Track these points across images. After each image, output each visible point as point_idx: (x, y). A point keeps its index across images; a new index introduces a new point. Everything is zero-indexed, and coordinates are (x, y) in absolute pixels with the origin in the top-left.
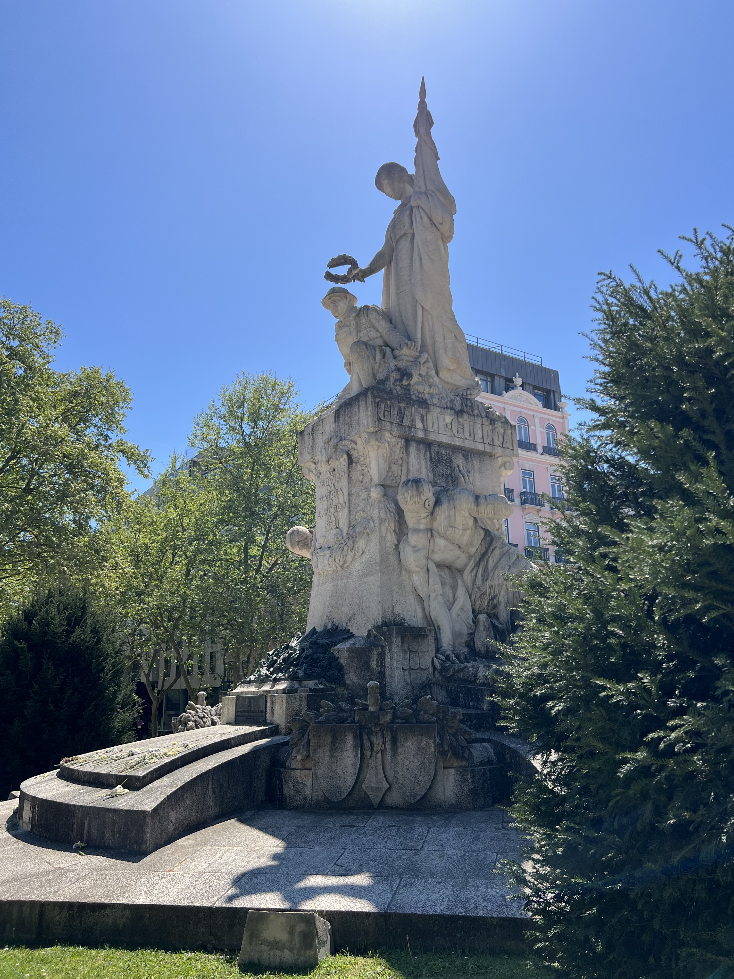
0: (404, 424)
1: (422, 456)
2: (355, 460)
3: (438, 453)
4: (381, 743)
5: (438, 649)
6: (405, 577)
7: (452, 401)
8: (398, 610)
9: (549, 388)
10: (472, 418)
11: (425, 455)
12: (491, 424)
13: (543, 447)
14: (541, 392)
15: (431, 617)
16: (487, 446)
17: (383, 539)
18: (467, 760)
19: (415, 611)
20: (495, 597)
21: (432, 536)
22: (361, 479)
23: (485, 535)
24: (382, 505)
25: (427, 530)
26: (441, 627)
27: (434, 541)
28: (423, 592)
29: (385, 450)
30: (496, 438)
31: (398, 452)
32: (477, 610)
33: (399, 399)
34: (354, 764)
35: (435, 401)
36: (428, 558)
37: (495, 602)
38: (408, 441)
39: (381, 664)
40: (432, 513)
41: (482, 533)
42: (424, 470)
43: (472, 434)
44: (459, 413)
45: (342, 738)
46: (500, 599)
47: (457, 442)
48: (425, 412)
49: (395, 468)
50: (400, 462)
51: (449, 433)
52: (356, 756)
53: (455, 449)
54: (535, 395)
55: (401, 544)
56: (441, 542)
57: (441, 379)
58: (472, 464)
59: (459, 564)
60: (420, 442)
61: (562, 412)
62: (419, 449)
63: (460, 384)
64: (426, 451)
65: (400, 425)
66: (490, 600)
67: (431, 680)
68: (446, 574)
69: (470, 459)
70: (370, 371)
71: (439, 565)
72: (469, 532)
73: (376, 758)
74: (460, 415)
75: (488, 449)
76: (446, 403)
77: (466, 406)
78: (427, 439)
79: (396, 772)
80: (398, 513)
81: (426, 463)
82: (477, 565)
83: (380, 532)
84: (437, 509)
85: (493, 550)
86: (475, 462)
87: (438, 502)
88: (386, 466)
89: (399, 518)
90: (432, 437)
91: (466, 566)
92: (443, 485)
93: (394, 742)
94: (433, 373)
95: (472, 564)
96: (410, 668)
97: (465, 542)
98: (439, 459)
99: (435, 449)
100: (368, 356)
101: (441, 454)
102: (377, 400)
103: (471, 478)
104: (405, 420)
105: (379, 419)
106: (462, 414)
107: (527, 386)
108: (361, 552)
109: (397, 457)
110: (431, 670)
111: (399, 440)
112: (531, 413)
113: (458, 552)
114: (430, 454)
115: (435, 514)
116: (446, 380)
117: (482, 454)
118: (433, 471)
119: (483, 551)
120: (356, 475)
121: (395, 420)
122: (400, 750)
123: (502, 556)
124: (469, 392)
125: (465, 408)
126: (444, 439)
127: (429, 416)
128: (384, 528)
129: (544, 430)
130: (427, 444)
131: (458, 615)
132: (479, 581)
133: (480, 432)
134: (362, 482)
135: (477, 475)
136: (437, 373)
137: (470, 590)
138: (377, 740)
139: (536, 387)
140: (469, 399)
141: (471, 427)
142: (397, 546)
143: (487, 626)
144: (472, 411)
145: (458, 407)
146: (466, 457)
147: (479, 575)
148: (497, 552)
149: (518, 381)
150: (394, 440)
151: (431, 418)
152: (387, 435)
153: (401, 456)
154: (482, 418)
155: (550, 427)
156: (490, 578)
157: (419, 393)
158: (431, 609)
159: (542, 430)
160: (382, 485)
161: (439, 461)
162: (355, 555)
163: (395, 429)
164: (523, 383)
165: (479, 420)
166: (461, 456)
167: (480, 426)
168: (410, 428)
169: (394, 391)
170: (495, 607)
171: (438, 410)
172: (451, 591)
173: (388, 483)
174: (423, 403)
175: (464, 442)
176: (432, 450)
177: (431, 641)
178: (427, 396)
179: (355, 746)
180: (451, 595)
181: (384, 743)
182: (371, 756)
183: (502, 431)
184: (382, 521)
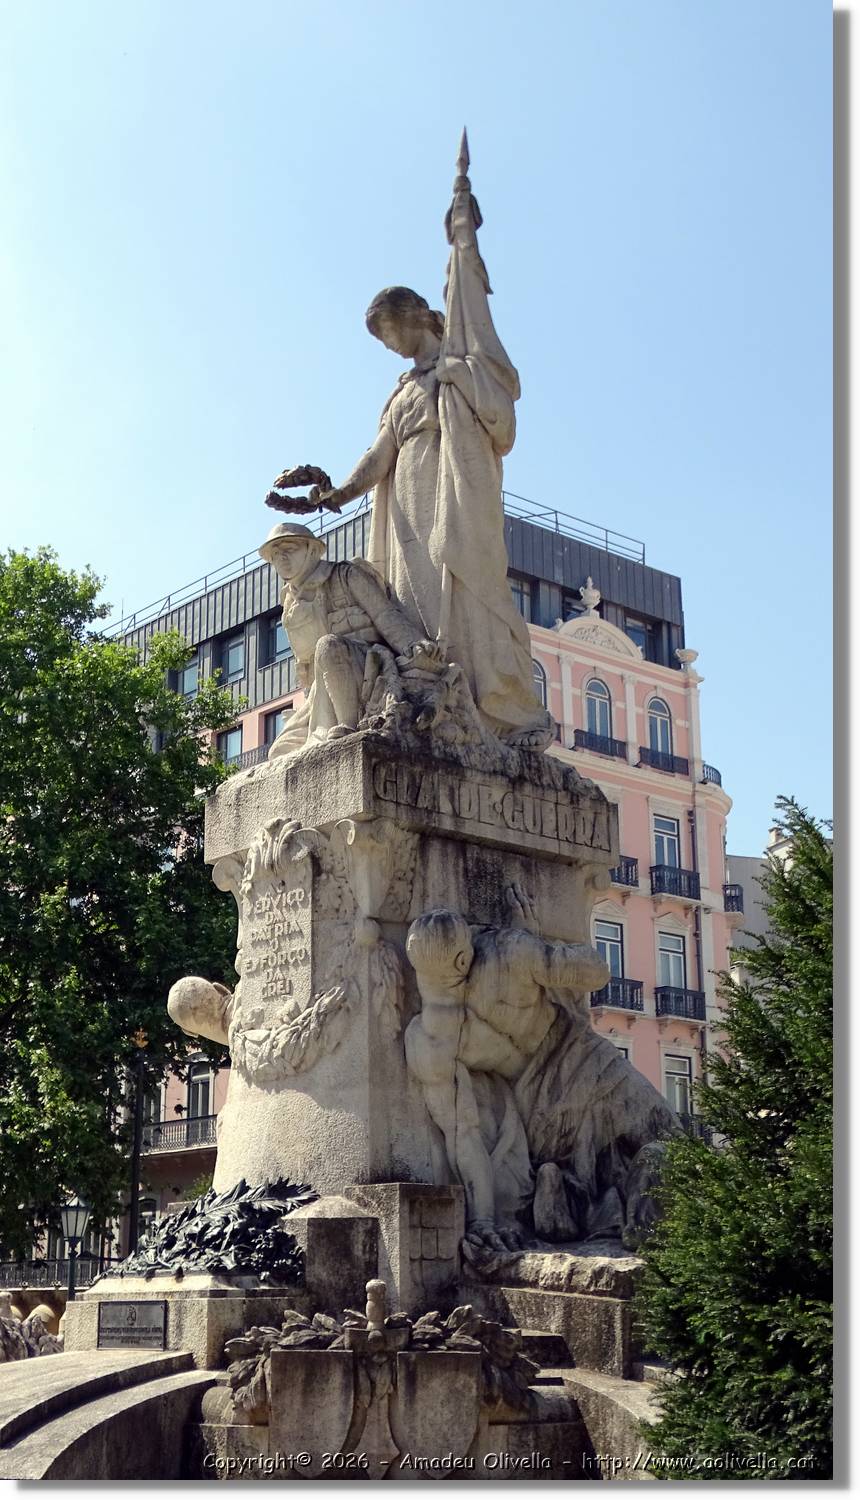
0: (420, 805)
1: (451, 868)
2: (325, 866)
3: (478, 860)
4: (388, 1382)
5: (469, 1224)
6: (413, 1092)
7: (503, 759)
8: (399, 1152)
9: (658, 615)
10: (540, 791)
11: (456, 865)
12: (572, 802)
13: (642, 750)
14: (640, 624)
15: (457, 1166)
16: (565, 845)
17: (375, 1021)
18: (529, 1412)
19: (430, 1153)
20: (571, 1131)
21: (466, 1019)
22: (337, 906)
23: (558, 1016)
24: (375, 957)
25: (458, 1006)
26: (474, 1185)
27: (469, 1028)
28: (445, 1120)
29: (384, 855)
30: (580, 830)
31: (406, 860)
32: (537, 1154)
33: (411, 758)
34: (343, 1417)
35: (474, 759)
36: (456, 1059)
37: (571, 1139)
38: (426, 837)
39: (371, 1249)
40: (468, 977)
41: (552, 1011)
42: (453, 896)
43: (539, 823)
44: (517, 782)
45: (324, 1373)
46: (579, 1137)
47: (512, 838)
48: (456, 783)
49: (401, 888)
50: (410, 875)
51: (498, 821)
52: (346, 1403)
53: (509, 851)
54: (626, 630)
55: (408, 1030)
56: (480, 1031)
57: (484, 714)
58: (538, 881)
59: (509, 1068)
60: (447, 838)
61: (686, 670)
62: (444, 854)
63: (517, 721)
64: (457, 858)
65: (413, 807)
66: (562, 1137)
67: (456, 1278)
68: (485, 1086)
69: (534, 871)
70: (353, 695)
71: (473, 1071)
72: (530, 1012)
73: (379, 1407)
74: (517, 786)
75: (566, 850)
76: (493, 762)
77: (529, 767)
78: (458, 833)
79: (413, 1429)
80: (403, 973)
81: (457, 878)
82: (541, 1071)
83: (371, 1006)
84: (476, 970)
85: (571, 1045)
86: (542, 877)
87: (478, 956)
88: (385, 883)
89: (405, 981)
90: (469, 829)
91: (521, 1072)
92: (486, 920)
93: (411, 1380)
94: (470, 702)
95: (532, 1068)
96: (422, 1258)
97: (522, 1031)
98: (479, 872)
99: (473, 852)
100: (350, 664)
101: (484, 862)
102: (374, 760)
103: (535, 909)
104: (421, 798)
105: (377, 797)
106: (522, 785)
107: (611, 610)
108: (334, 1044)
109: (404, 867)
110: (456, 1262)
111: (410, 835)
112: (618, 671)
113: (508, 1048)
114: (465, 861)
115: (473, 980)
116: (492, 714)
117: (554, 861)
118: (469, 895)
119: (553, 1046)
120: (327, 897)
121: (405, 798)
122: (420, 1393)
123: (586, 1057)
124: (533, 740)
125: (526, 771)
126: (490, 833)
127: (463, 790)
128: (378, 1001)
129: (645, 711)
130: (459, 843)
131: (504, 1163)
132: (543, 1103)
133: (553, 817)
134: (337, 910)
135: (545, 900)
136: (476, 700)
137: (526, 1117)
138: (382, 1379)
139: (629, 613)
140: (534, 753)
141: (538, 810)
142: (401, 1036)
143: (557, 1186)
144: (540, 778)
145: (514, 772)
146: (527, 868)
147: (544, 1090)
148: (578, 1048)
149: (592, 596)
150: (401, 836)
151: (466, 793)
152: (388, 826)
153: (412, 865)
154: (557, 790)
155: (658, 705)
156: (563, 1097)
157: (446, 744)
158: (459, 1151)
159: (641, 711)
160: (376, 919)
161: (479, 876)
162: (322, 1050)
163: (404, 816)
164: (602, 601)
165: (551, 796)
166: (517, 865)
167: (552, 806)
168: (429, 812)
169: (403, 743)
170: (570, 1149)
171: (479, 778)
172: (492, 1119)
173: (387, 915)
174: (453, 765)
175: (523, 837)
176: (469, 855)
177: (458, 1210)
178: (459, 749)
179: (345, 1387)
180: (492, 1127)
181: (394, 1383)
182: (371, 1403)
183: (590, 816)
184: (373, 985)
